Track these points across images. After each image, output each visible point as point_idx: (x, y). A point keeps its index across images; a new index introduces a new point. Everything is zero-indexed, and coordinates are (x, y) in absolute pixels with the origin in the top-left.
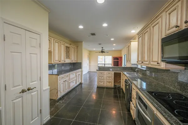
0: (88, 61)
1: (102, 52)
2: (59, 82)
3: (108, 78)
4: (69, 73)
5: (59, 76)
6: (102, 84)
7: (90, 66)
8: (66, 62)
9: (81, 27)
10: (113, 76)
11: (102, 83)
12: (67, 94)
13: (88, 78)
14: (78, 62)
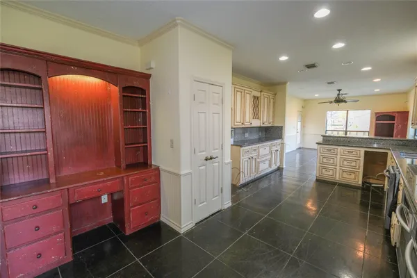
0: (299, 123)
1: (339, 100)
2: (242, 158)
3: (345, 163)
4: (257, 146)
5: (242, 149)
6: (328, 175)
7: (303, 135)
8: (253, 125)
9: (284, 58)
10: (362, 159)
11: (331, 173)
12: (254, 181)
13: (297, 161)
14: (276, 125)
